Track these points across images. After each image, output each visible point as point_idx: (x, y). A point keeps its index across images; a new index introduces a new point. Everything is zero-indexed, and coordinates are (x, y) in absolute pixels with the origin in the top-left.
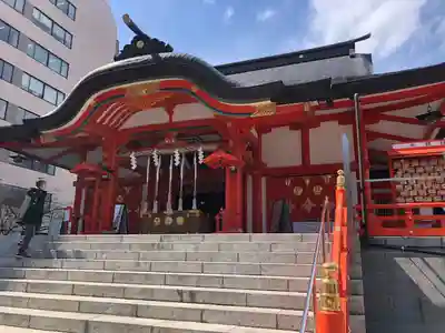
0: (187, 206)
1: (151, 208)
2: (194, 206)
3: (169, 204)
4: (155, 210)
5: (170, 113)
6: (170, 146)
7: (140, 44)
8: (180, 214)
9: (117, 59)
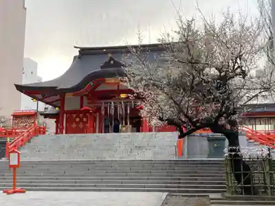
0: (126, 124)
2: (129, 123)
5: (118, 85)
7: (112, 62)
8: (124, 126)
9: (102, 67)
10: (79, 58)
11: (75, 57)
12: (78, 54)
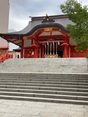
0: (55, 54)
1: (47, 54)
2: (57, 54)
3: (51, 53)
4: (48, 54)
5: (51, 33)
6: (51, 41)
7: (48, 19)
8: (54, 55)
9: (42, 22)
10: (31, 22)
11: (29, 22)
12: (31, 20)
